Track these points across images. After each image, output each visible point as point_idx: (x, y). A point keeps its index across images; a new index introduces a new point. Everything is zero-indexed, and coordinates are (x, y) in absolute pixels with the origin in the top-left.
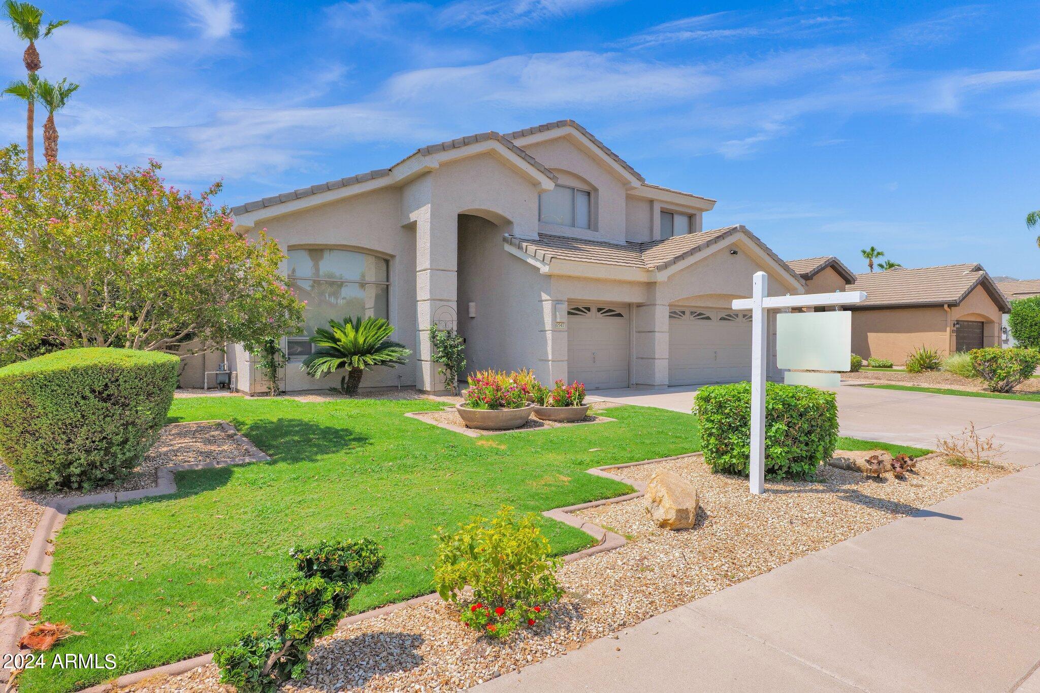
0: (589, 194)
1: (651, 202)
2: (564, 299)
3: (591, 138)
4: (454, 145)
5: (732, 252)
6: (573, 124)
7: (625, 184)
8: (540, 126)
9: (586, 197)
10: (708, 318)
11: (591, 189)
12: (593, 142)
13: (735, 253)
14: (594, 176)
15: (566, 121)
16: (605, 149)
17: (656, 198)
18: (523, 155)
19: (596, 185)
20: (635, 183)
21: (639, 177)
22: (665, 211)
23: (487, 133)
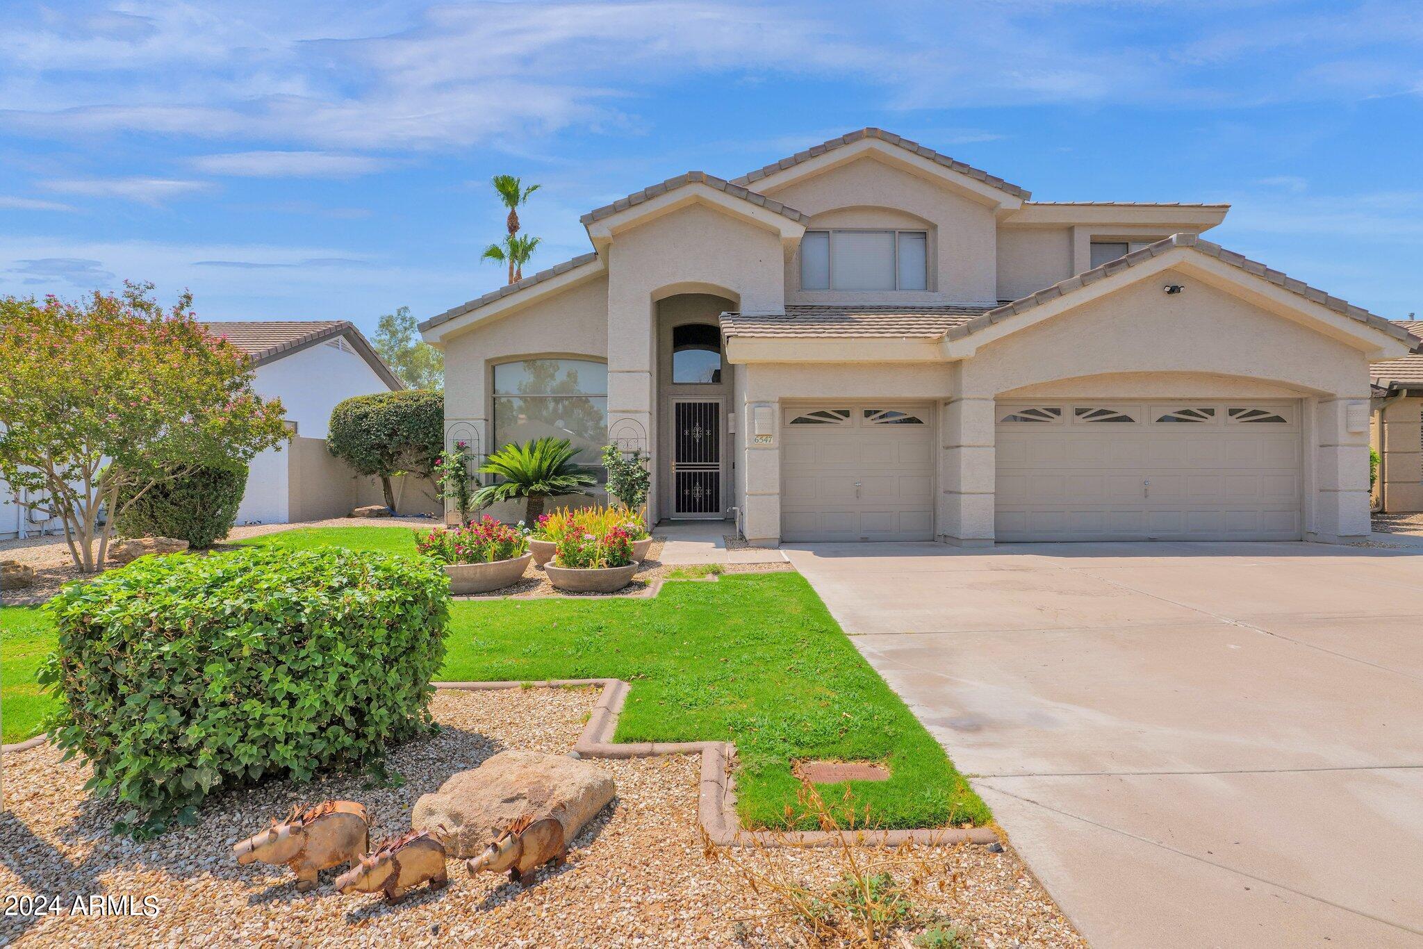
0: (924, 235)
1: (1070, 229)
2: (773, 400)
3: (910, 147)
4: (631, 203)
5: (1168, 289)
6: (873, 133)
7: (992, 207)
8: (811, 149)
9: (921, 242)
10: (1126, 419)
11: (926, 227)
12: (916, 153)
13: (1174, 290)
14: (923, 204)
15: (861, 132)
16: (938, 159)
17: (1077, 222)
18: (744, 194)
19: (931, 220)
20: (1008, 202)
21: (1016, 191)
22: (1099, 240)
23: (683, 176)
